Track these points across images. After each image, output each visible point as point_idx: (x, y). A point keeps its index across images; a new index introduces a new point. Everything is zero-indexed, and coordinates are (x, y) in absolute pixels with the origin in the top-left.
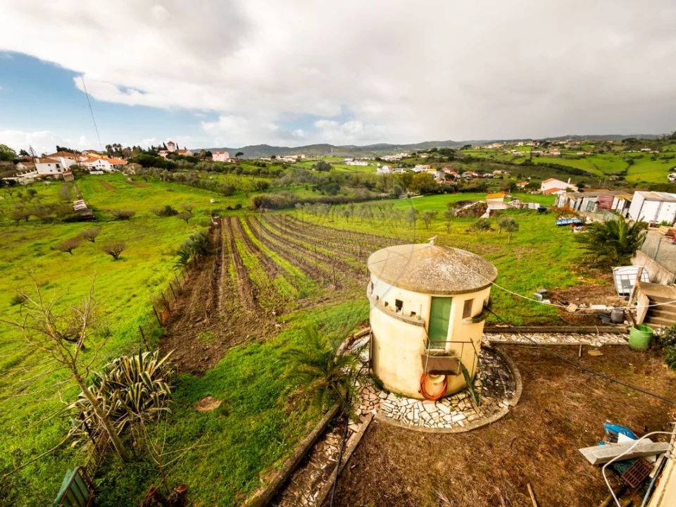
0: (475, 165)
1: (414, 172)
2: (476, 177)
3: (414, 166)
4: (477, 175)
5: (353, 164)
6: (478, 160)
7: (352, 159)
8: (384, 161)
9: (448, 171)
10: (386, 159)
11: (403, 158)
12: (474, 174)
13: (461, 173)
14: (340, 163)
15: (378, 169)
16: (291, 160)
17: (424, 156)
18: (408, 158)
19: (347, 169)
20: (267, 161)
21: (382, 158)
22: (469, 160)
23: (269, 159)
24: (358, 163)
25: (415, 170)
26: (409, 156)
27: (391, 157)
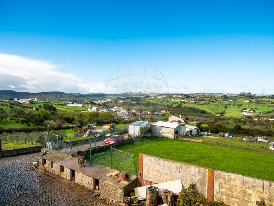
0: (151, 107)
1: (113, 111)
2: (149, 114)
3: (113, 107)
4: (150, 113)
5: (72, 105)
6: (153, 104)
7: (72, 103)
8: (95, 104)
9: (133, 111)
10: (97, 103)
11: (108, 102)
12: (148, 113)
13: (141, 112)
14: (63, 105)
15: (89, 109)
16: (25, 101)
17: (121, 101)
18: (111, 102)
19: (67, 108)
20: (5, 102)
21: (95, 102)
22: (148, 104)
23: (7, 101)
24: (75, 105)
25: (113, 110)
26: (112, 101)
27: (101, 102)
